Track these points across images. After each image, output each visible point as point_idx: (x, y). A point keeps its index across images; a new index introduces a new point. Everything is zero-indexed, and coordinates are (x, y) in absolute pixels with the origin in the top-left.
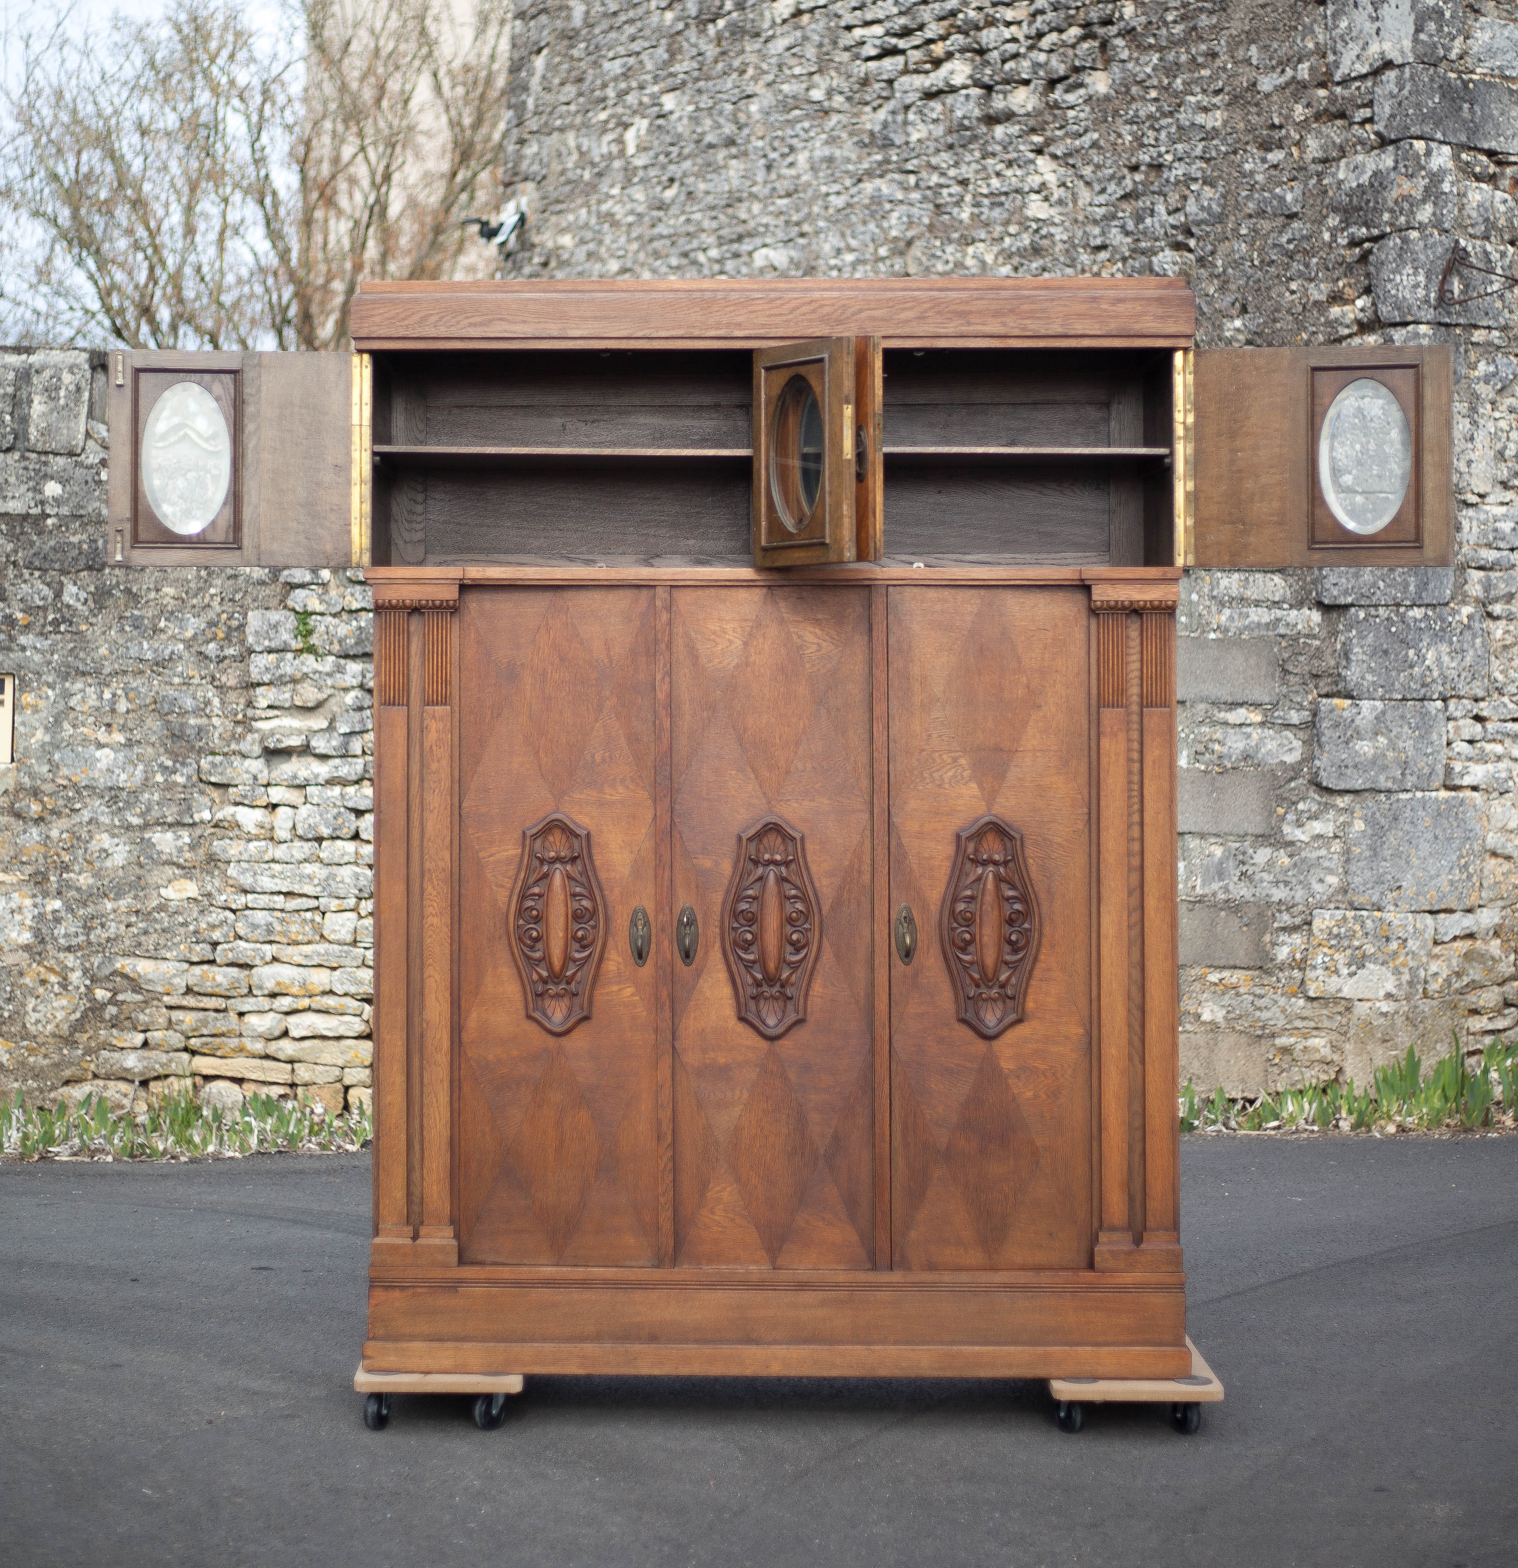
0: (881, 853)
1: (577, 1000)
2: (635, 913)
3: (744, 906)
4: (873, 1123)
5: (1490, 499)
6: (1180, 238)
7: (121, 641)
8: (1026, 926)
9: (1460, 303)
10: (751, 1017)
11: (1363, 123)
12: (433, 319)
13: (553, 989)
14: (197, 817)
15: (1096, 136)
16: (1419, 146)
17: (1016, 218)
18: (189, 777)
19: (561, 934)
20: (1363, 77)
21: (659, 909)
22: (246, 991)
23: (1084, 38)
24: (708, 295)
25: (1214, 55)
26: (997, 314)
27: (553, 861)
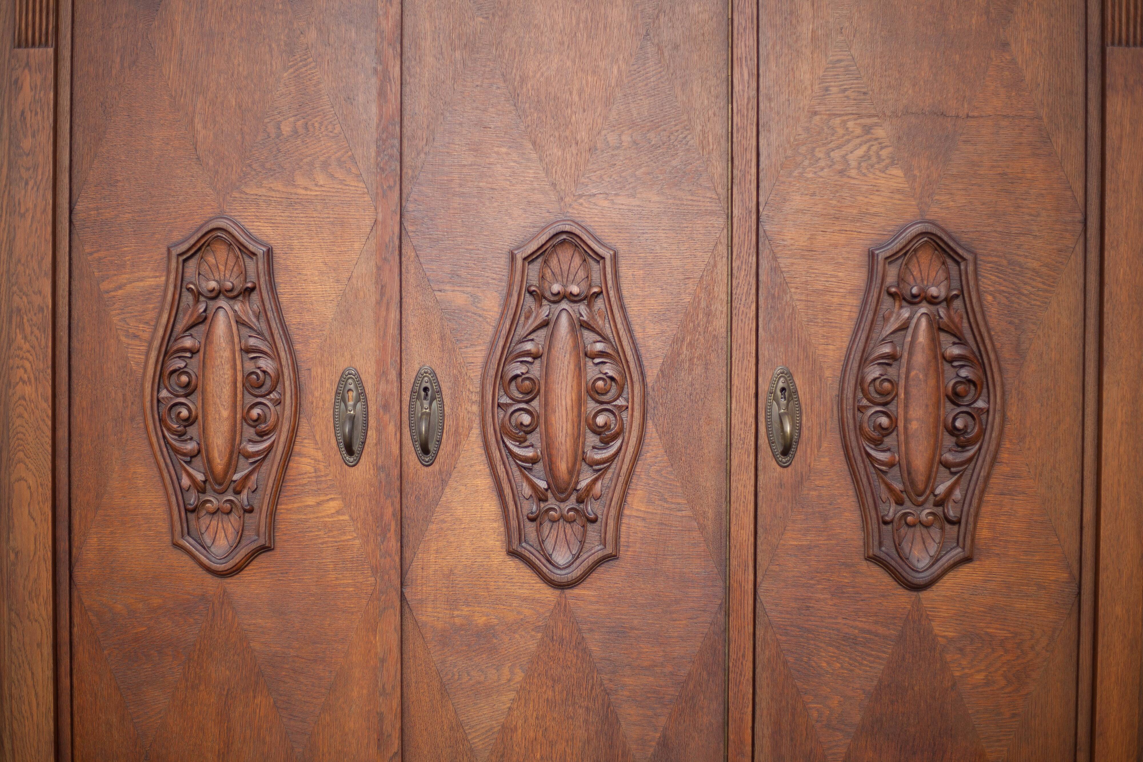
0: (744, 283)
1: (250, 519)
2: (344, 379)
3: (518, 369)
4: (726, 724)
8: (980, 404)
10: (526, 550)
13: (214, 502)
19: (225, 413)
21: (382, 374)
27: (216, 295)
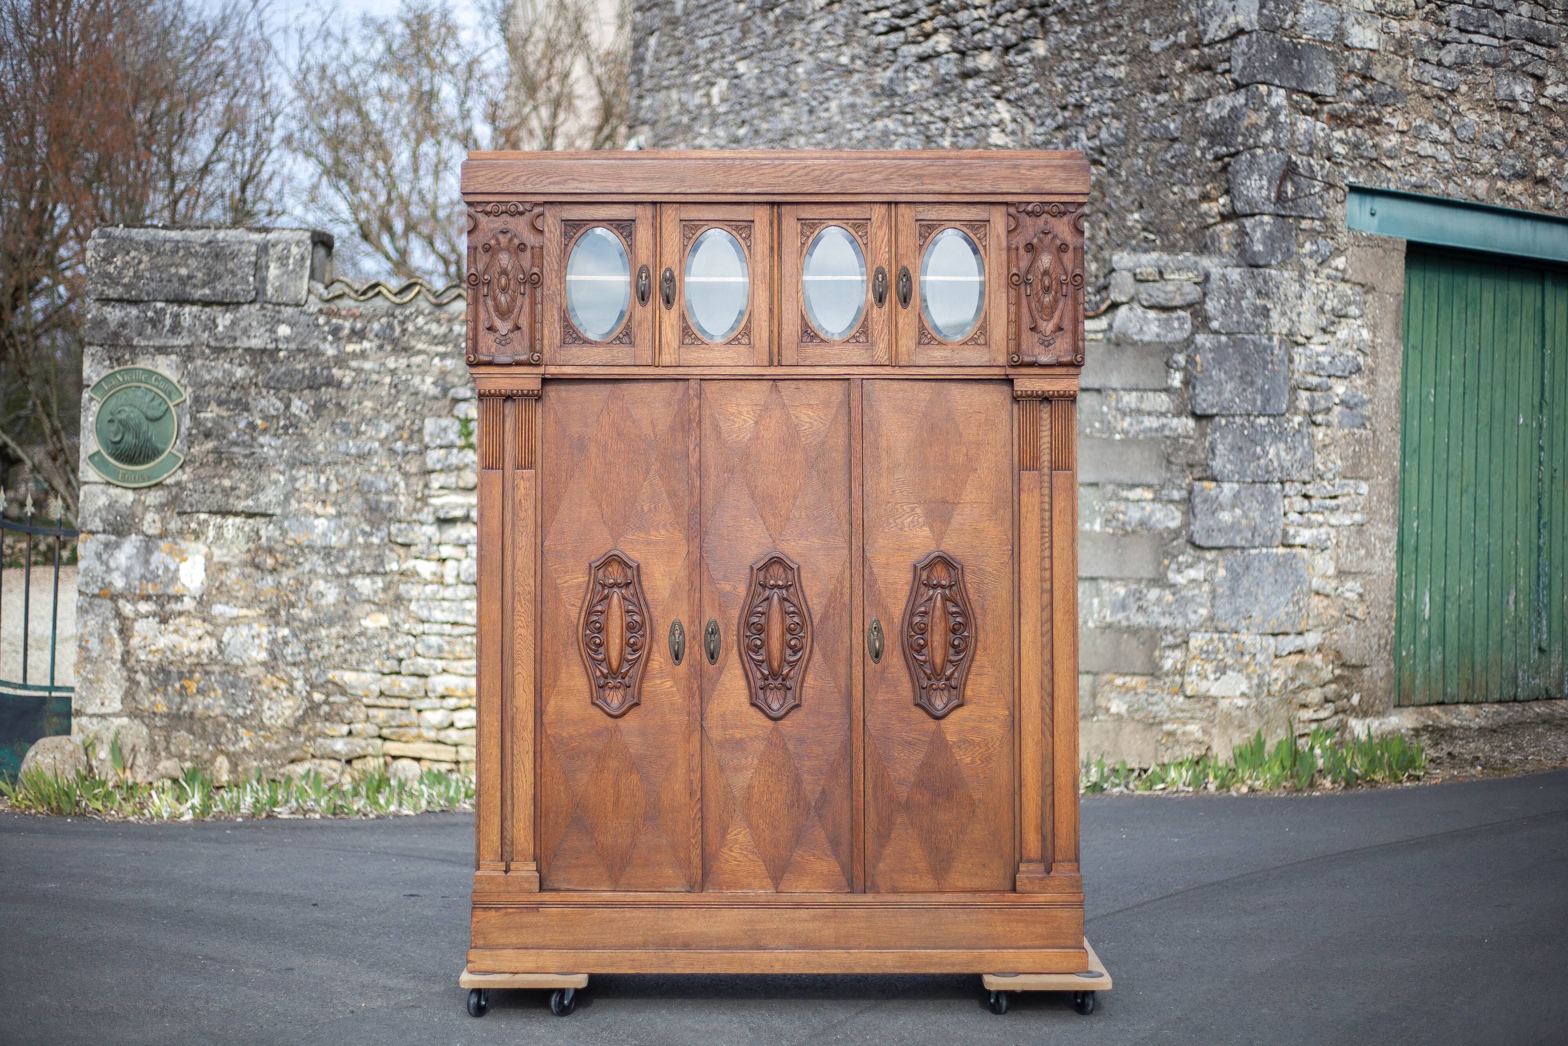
0: (857, 580)
1: (629, 691)
2: (674, 624)
3: (754, 620)
4: (851, 782)
5: (1314, 340)
6: (1096, 156)
7: (333, 440)
8: (966, 634)
9: (1292, 200)
10: (760, 703)
11: (1223, 73)
12: (523, 179)
13: (612, 683)
14: (388, 568)
15: (1037, 85)
16: (1263, 89)
17: (982, 144)
18: (382, 539)
19: (618, 642)
20: (1223, 41)
21: (692, 622)
22: (422, 693)
23: (1028, 17)
24: (729, 162)
25: (1119, 27)
26: (944, 177)
27: (612, 586)
